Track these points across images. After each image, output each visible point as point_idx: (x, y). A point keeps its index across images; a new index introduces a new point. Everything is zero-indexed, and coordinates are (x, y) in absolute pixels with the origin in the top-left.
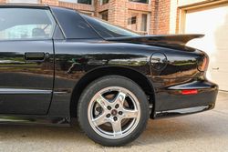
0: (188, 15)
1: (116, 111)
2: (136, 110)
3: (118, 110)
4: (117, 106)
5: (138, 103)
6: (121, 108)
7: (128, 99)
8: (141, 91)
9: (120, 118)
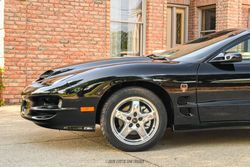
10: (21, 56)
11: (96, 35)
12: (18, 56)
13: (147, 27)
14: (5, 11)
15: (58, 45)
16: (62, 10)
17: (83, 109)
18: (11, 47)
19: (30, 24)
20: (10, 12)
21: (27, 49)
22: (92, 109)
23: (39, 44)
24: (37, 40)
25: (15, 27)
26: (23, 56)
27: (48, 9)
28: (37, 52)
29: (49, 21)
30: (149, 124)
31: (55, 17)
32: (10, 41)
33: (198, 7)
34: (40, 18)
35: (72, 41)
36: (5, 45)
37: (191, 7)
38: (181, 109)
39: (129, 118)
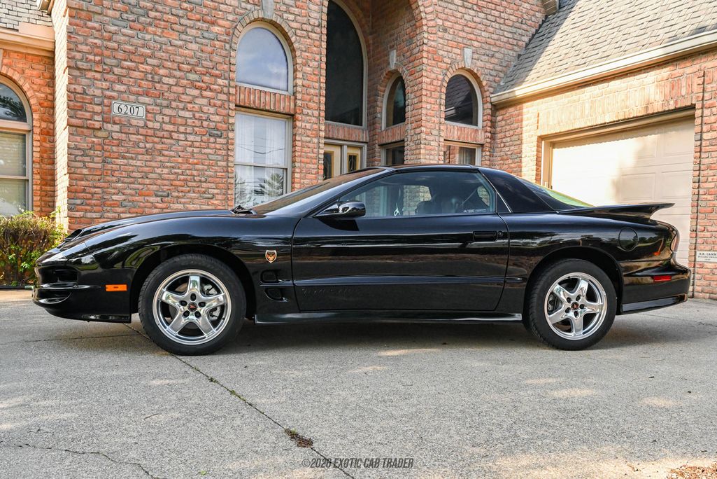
0: (557, 152)
1: (577, 304)
2: (599, 303)
3: (580, 302)
4: (578, 298)
5: (604, 293)
6: (583, 300)
7: (590, 289)
8: (607, 278)
9: (582, 313)
10: (94, 215)
11: (213, 185)
12: (89, 215)
13: (293, 173)
14: (69, 147)
15: (152, 199)
16: (159, 147)
17: (110, 288)
18: (78, 202)
19: (109, 166)
20: (77, 148)
21: (104, 204)
22: (122, 288)
23: (122, 197)
24: (119, 192)
25: (85, 171)
26: (97, 215)
27: (136, 144)
28: (119, 210)
29: (139, 163)
30: (217, 313)
31: (148, 157)
32: (76, 192)
33: (381, 145)
34: (124, 157)
35: (175, 194)
36: (69, 198)
37: (370, 145)
38: (267, 289)
39: (183, 303)
